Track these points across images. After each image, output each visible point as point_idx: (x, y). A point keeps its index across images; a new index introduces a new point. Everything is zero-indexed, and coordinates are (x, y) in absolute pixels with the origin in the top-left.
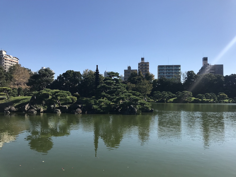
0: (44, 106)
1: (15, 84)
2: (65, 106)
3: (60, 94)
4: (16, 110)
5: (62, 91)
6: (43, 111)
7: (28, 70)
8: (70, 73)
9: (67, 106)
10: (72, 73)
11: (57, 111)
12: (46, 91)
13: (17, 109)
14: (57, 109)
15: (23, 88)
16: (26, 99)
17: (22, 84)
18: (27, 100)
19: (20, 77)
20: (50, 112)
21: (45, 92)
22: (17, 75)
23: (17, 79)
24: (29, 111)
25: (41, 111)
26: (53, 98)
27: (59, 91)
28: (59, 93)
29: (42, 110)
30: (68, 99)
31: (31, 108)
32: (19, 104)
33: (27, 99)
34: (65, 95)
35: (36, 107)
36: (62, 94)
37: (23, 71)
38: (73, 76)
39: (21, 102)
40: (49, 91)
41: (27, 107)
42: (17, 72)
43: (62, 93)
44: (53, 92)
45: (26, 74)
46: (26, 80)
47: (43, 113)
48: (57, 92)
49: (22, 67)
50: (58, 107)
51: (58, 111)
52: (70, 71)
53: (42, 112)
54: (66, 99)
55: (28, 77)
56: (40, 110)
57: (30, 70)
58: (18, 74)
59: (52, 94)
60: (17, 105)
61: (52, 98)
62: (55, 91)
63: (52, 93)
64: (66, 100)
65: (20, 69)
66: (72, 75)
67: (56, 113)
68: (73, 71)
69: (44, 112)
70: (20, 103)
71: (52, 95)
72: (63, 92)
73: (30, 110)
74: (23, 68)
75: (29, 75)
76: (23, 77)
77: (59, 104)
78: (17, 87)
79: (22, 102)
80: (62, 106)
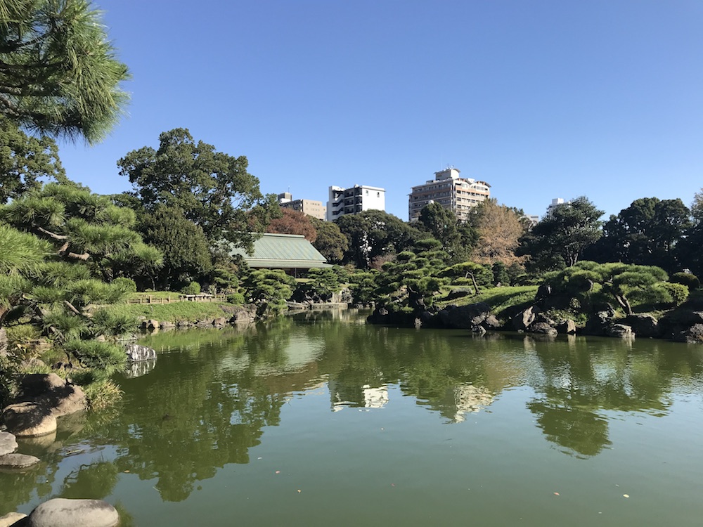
0: (576, 315)
1: (486, 254)
2: (646, 315)
3: (628, 277)
4: (498, 325)
5: (634, 266)
6: (575, 330)
7: (517, 213)
8: (644, 206)
9: (654, 317)
10: (651, 208)
11: (619, 331)
12: (584, 269)
13: (501, 321)
14: (620, 325)
15: (505, 263)
16: (523, 293)
17: (504, 252)
18: (527, 296)
19: (495, 235)
20: (598, 333)
21: (581, 272)
22: (488, 229)
23: (489, 241)
24: (534, 328)
25: (569, 330)
26: (606, 289)
27: (624, 268)
28: (625, 274)
29: (572, 326)
30: (659, 292)
31: (539, 320)
32: (505, 307)
33: (527, 294)
34: (646, 281)
35: (552, 317)
36: (634, 277)
37: (502, 216)
38: (656, 217)
39: (511, 303)
40: (593, 267)
41: (528, 316)
42: (488, 220)
43: (637, 273)
44: (604, 272)
45: (510, 224)
46: (512, 242)
47: (575, 335)
48: (618, 271)
49: (501, 205)
50: (621, 317)
51: (623, 331)
52: (646, 201)
53: (572, 333)
54: (652, 292)
55: (518, 231)
56: (566, 325)
57: (521, 213)
58: (490, 225)
59: (603, 277)
60: (502, 312)
61: (602, 291)
62: (612, 269)
63: (601, 274)
64: (651, 295)
65: (494, 212)
66: (653, 213)
67: (617, 336)
68: (654, 199)
69: (579, 332)
70: (509, 306)
71: (601, 280)
72: (637, 270)
73: (537, 326)
74: (502, 210)
75: (519, 227)
76: (504, 232)
77: (626, 309)
78: (489, 261)
79: (513, 304)
80: (637, 314)
